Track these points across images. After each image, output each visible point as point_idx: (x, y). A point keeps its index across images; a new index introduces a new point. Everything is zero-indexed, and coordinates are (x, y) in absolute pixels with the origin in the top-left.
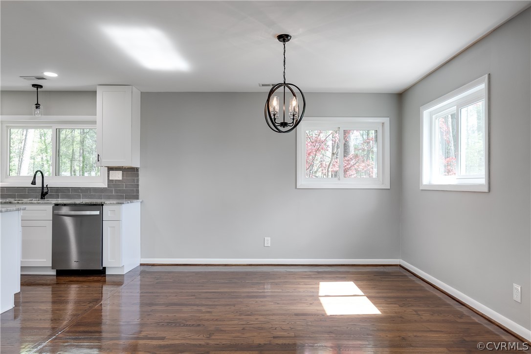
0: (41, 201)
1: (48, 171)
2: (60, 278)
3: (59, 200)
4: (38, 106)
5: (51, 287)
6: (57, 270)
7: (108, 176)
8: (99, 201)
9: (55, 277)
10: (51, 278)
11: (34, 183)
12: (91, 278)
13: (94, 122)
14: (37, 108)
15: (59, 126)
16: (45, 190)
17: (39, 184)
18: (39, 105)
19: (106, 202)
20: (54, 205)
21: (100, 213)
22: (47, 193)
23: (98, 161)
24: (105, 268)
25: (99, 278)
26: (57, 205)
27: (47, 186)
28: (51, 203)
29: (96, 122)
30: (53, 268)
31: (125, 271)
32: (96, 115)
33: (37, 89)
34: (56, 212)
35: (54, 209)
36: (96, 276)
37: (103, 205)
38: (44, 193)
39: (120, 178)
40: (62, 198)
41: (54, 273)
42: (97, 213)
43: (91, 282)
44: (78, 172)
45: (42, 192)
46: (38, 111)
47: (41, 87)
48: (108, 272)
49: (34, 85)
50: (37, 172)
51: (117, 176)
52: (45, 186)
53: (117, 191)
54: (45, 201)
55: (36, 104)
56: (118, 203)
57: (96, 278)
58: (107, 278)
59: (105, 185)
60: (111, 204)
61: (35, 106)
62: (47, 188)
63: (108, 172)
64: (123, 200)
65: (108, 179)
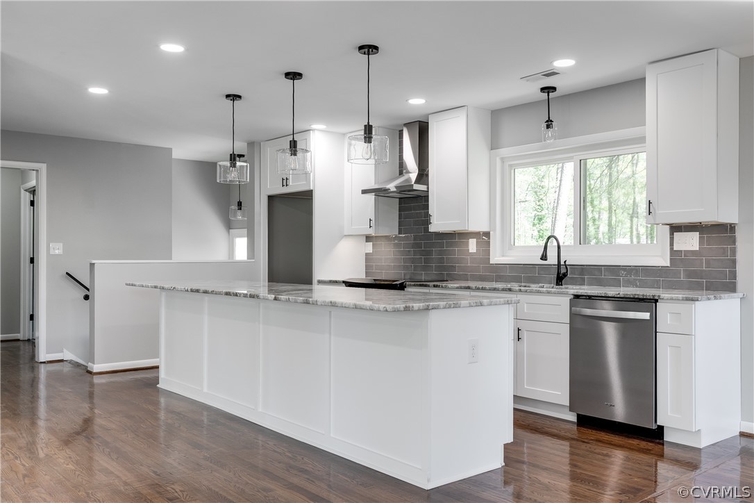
0: (556, 289)
1: (595, 238)
2: (583, 430)
3: (585, 287)
4: (549, 123)
5: (567, 443)
6: (578, 414)
7: (672, 244)
8: (648, 292)
9: (575, 427)
10: (568, 426)
11: (544, 257)
12: (635, 442)
13: (642, 140)
14: (548, 127)
15: (582, 155)
16: (563, 271)
17: (552, 259)
18: (552, 121)
19: (662, 296)
20: (572, 297)
21: (651, 316)
22: (565, 275)
23: (650, 213)
24: (661, 428)
25: (650, 445)
26: (577, 297)
27: (565, 262)
28: (567, 294)
29: (645, 137)
30: (572, 408)
31: (703, 443)
32: (645, 125)
33: (548, 95)
34: (576, 309)
35: (572, 305)
36: (644, 440)
37: (656, 301)
38: (561, 276)
39: (696, 247)
40: (590, 284)
41: (572, 417)
42: (646, 316)
43: (632, 449)
44: (645, 237)
45: (558, 274)
46: (550, 132)
47: (554, 89)
48: (668, 437)
49: (543, 89)
50: (549, 238)
51: (689, 242)
52: (562, 263)
53: (690, 274)
54: (563, 288)
55: (547, 121)
56: (687, 299)
57: (643, 444)
58: (667, 450)
59: (664, 261)
60: (672, 299)
61: (545, 125)
62: (565, 265)
63: (672, 234)
64: (700, 292)
65: (672, 249)
